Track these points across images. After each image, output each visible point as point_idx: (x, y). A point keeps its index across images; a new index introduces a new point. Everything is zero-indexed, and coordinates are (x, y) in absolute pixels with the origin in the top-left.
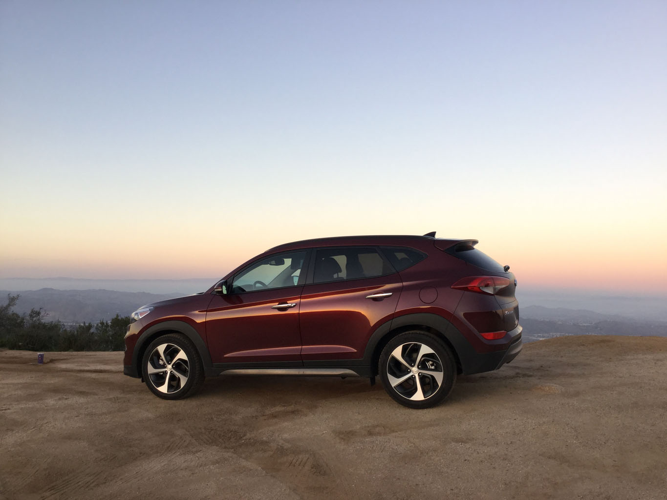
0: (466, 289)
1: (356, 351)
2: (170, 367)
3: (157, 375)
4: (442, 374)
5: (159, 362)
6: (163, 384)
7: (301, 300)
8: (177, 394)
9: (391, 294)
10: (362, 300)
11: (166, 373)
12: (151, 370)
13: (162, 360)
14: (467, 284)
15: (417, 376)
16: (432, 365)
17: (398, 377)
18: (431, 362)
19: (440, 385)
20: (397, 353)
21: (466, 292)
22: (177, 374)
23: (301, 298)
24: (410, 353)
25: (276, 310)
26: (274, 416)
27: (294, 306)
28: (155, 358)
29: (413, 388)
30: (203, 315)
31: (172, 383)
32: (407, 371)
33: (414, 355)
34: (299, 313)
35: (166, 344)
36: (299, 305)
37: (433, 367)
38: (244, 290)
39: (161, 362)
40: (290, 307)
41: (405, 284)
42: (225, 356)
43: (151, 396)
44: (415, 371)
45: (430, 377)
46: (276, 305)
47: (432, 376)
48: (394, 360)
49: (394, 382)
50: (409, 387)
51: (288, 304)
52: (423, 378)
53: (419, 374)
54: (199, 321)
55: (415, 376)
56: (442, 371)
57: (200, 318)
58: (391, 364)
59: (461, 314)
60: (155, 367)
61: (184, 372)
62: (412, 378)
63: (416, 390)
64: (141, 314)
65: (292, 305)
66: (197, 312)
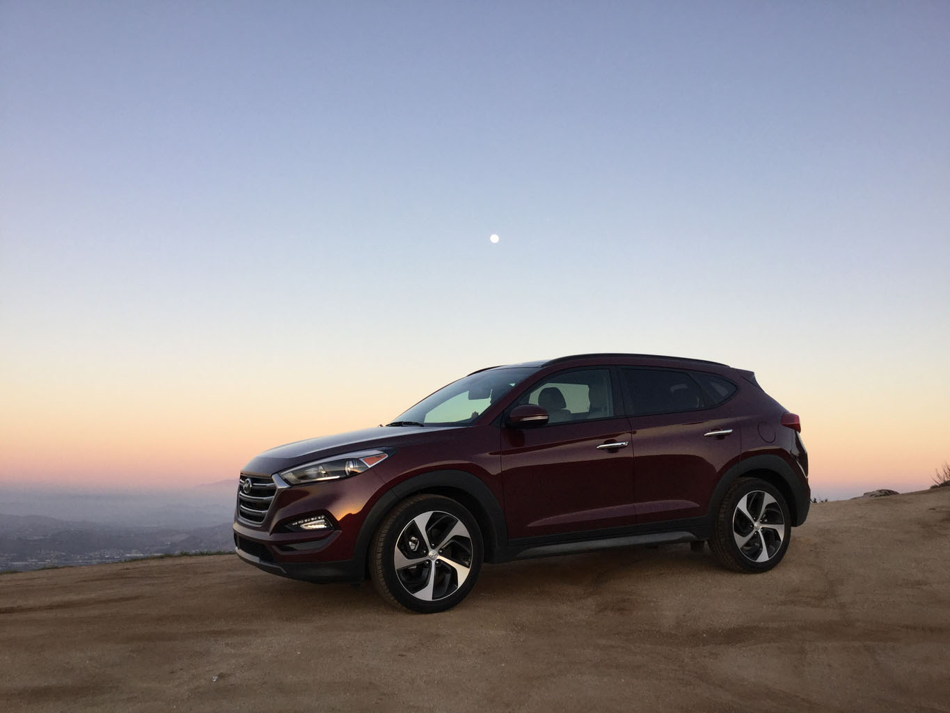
1: (698, 506)
2: (434, 553)
4: (783, 526)
6: (423, 585)
9: (730, 431)
12: (400, 560)
15: (760, 531)
17: (744, 536)
19: (782, 539)
20: (742, 505)
22: (450, 563)
29: (759, 546)
30: (495, 459)
32: (751, 526)
33: (759, 506)
34: (634, 457)
35: (431, 513)
36: (632, 445)
40: (622, 447)
42: (531, 525)
44: (759, 526)
45: (772, 531)
46: (602, 444)
47: (774, 530)
48: (740, 512)
49: (740, 541)
51: (617, 442)
52: (766, 533)
56: (782, 524)
57: (494, 466)
61: (462, 558)
62: (757, 535)
63: (761, 549)
64: (369, 458)
66: (487, 455)
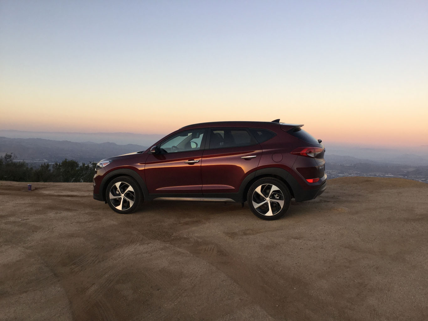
0: (299, 154)
1: (234, 188)
2: (123, 195)
3: (115, 200)
4: (283, 202)
5: (116, 192)
6: (119, 205)
7: (203, 159)
8: (127, 211)
9: (255, 156)
10: (239, 159)
11: (121, 199)
12: (111, 196)
13: (118, 191)
14: (300, 152)
15: (269, 202)
16: (278, 196)
17: (258, 203)
18: (277, 195)
19: (282, 207)
20: (258, 190)
21: (299, 156)
22: (128, 199)
23: (202, 157)
24: (265, 190)
25: (187, 164)
26: (186, 223)
27: (198, 162)
28: (114, 190)
29: (267, 209)
30: (143, 165)
31: (125, 204)
32: (263, 200)
33: (268, 191)
34: (201, 166)
35: (121, 182)
36: (201, 161)
37: (278, 198)
38: (166, 152)
39: (117, 192)
40: (196, 162)
41: (264, 150)
42: (157, 190)
43: (111, 212)
44: (268, 200)
45: (277, 203)
46: (187, 161)
47: (277, 202)
48: (256, 193)
49: (256, 206)
50: (265, 209)
51: (194, 160)
52: (272, 204)
53: (270, 202)
54: (140, 169)
55: (268, 203)
56: (283, 200)
57: (141, 167)
58: (255, 196)
59: (295, 168)
60: (114, 195)
61: (132, 198)
62: (267, 204)
63: (268, 210)
64: (104, 164)
65: (197, 162)
66: (139, 164)
